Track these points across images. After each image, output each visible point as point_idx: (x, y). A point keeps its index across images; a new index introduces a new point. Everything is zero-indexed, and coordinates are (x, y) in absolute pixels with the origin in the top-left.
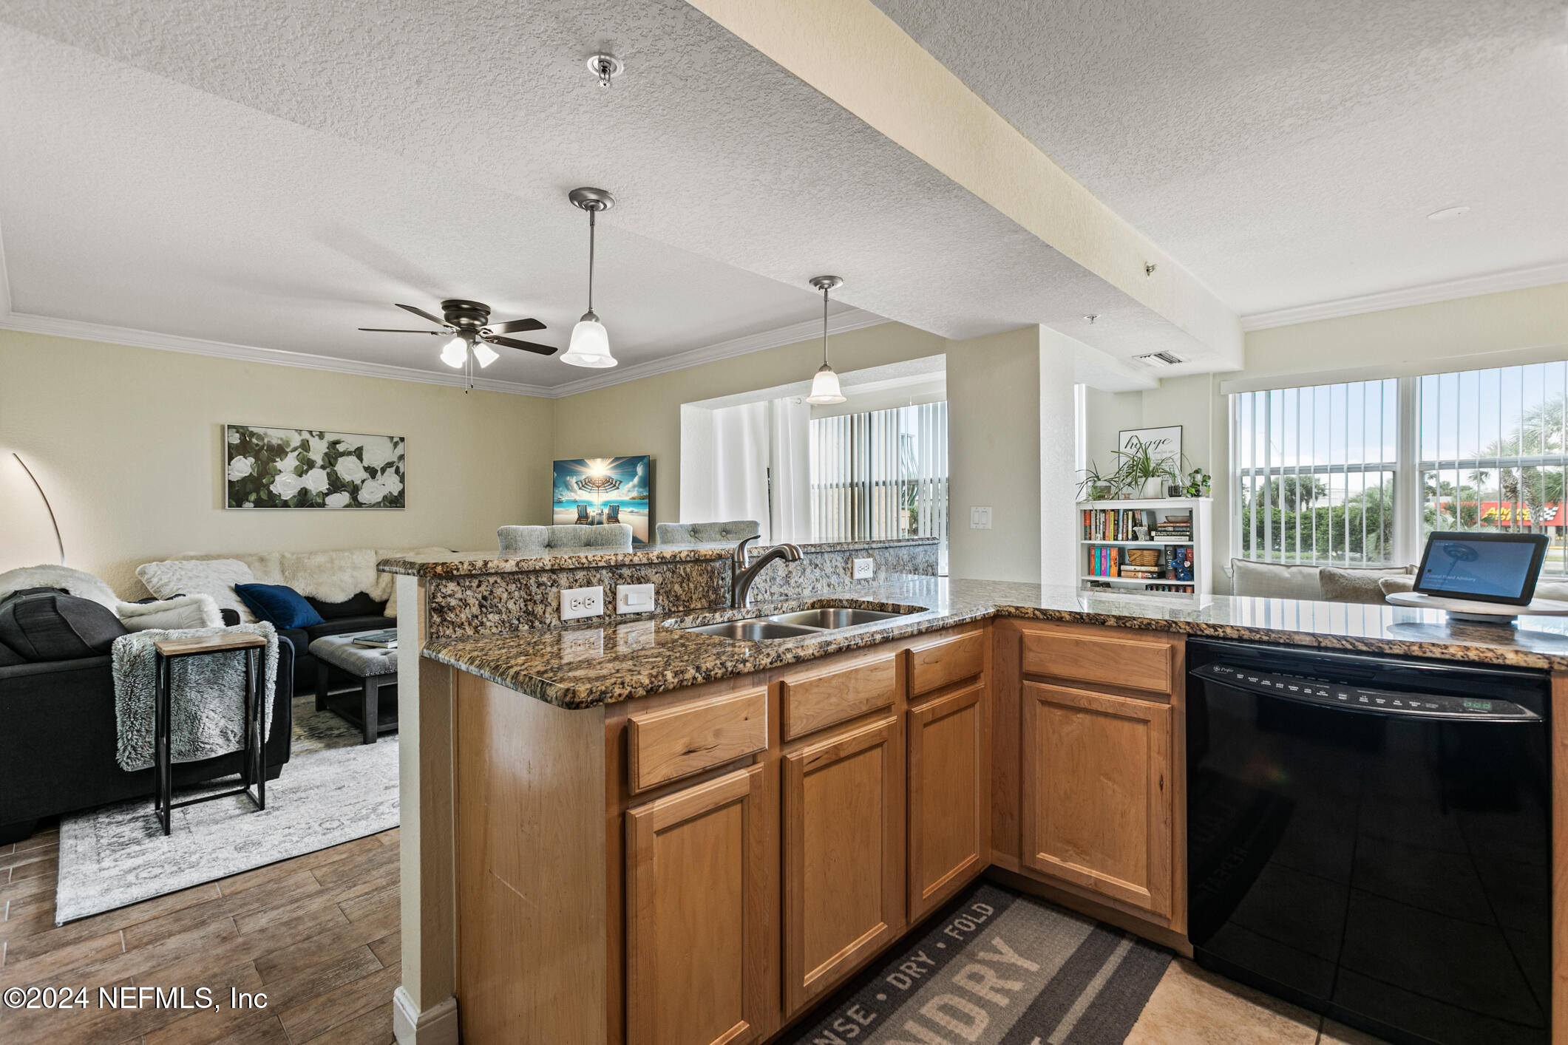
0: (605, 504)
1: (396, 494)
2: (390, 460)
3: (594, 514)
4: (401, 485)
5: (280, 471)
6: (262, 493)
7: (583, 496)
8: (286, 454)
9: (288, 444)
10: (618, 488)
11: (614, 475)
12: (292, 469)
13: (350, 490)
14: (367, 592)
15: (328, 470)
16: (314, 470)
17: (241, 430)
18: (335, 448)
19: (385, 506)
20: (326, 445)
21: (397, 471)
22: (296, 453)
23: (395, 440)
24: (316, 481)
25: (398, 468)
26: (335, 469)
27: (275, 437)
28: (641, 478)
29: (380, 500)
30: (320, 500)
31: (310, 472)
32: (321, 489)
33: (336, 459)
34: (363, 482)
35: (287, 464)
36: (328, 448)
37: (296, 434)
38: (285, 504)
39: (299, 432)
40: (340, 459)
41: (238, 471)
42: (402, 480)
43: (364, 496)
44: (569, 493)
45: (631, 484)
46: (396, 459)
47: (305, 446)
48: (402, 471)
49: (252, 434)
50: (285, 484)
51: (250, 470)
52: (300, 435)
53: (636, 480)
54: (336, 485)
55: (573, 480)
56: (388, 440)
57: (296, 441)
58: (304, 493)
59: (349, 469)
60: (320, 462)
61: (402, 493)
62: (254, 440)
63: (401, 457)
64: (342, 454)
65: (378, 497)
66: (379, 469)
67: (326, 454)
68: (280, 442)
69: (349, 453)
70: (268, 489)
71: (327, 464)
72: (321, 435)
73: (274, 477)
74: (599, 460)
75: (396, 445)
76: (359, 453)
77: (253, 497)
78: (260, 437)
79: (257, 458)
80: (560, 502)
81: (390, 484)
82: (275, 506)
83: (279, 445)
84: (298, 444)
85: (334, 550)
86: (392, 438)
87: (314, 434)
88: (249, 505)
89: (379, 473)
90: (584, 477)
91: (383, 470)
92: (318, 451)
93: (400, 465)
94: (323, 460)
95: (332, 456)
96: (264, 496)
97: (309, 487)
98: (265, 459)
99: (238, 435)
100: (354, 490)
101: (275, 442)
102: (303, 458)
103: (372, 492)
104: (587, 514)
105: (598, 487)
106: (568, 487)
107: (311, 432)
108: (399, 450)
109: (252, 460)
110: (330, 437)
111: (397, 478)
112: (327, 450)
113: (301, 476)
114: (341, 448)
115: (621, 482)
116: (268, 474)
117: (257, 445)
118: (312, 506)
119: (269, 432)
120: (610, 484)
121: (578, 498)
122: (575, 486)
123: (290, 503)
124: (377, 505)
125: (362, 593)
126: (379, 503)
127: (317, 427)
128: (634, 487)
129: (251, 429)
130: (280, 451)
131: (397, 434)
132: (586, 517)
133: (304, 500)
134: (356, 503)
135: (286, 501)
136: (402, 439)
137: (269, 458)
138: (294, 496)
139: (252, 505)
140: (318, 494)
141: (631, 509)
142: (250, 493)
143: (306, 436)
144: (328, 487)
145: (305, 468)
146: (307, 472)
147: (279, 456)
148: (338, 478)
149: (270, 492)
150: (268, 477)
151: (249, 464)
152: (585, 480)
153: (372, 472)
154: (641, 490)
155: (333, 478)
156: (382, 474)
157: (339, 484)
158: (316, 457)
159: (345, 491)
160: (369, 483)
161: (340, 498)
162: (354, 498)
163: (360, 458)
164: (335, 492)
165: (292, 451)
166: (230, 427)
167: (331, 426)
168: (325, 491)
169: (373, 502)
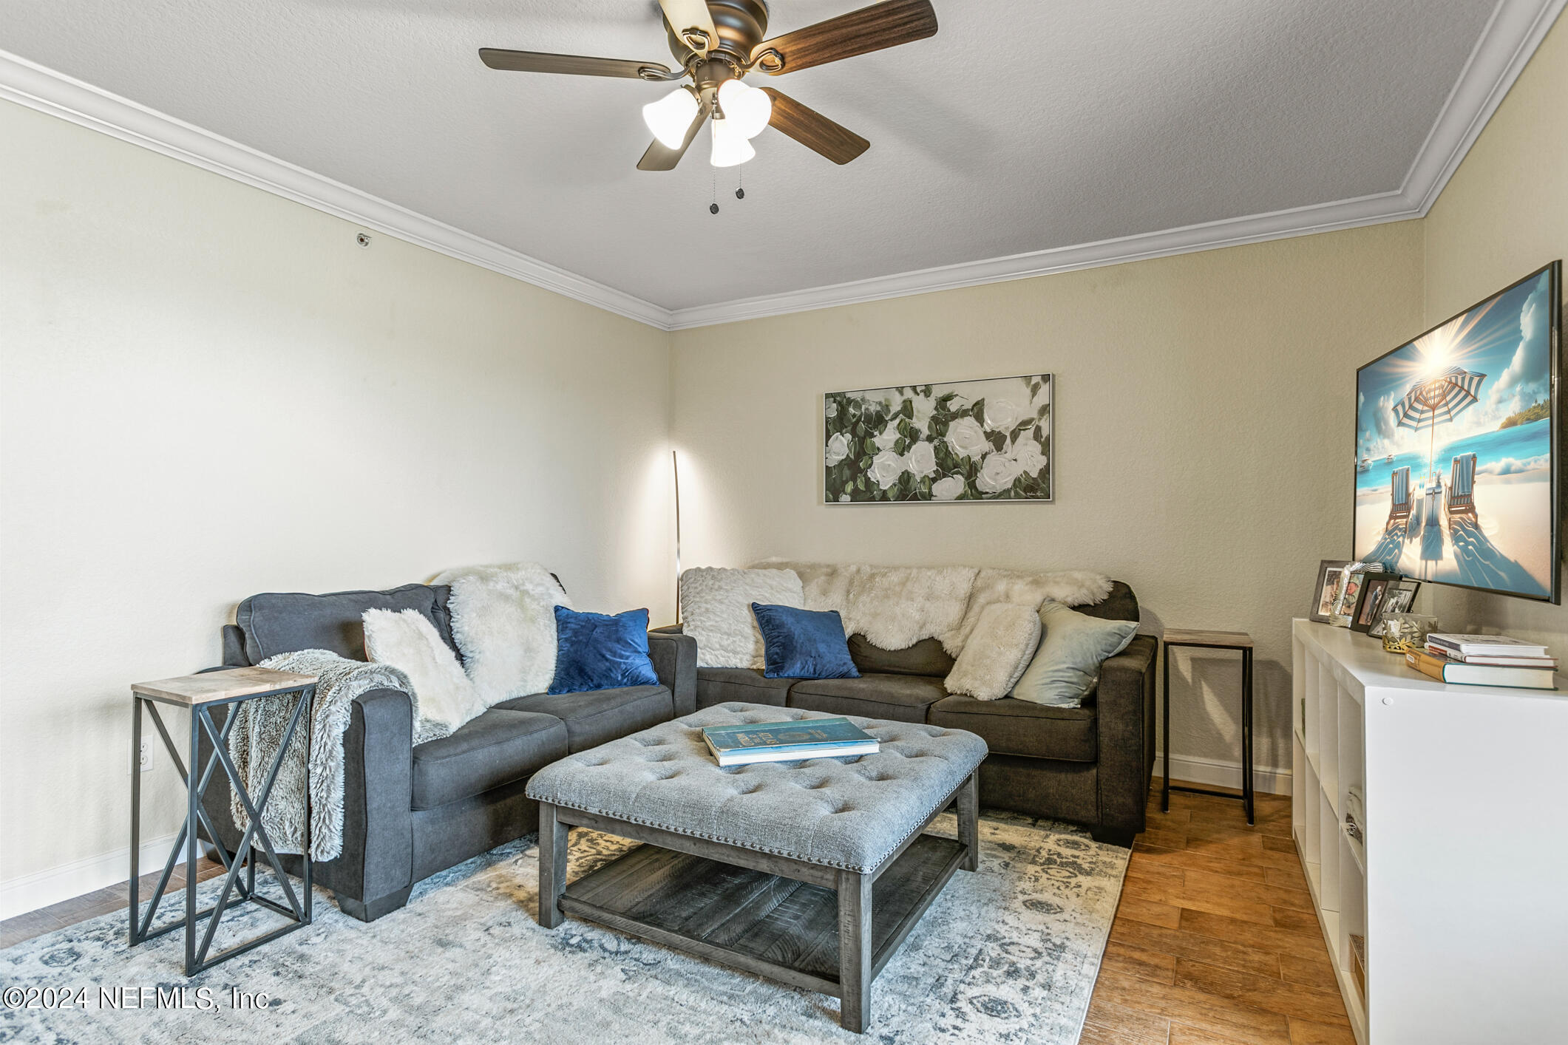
1: (1034, 474)
2: (1026, 417)
3: (1423, 493)
4: (1043, 460)
5: (878, 449)
6: (859, 480)
8: (886, 423)
9: (887, 408)
10: (1475, 399)
12: (892, 445)
13: (964, 472)
15: (936, 442)
16: (919, 444)
17: (838, 399)
18: (944, 408)
19: (1017, 496)
20: (934, 404)
21: (1037, 436)
22: (897, 421)
23: (1034, 381)
24: (921, 460)
25: (1038, 429)
26: (945, 439)
27: (872, 403)
29: (1009, 486)
30: (925, 490)
31: (914, 447)
32: (926, 472)
33: (946, 424)
34: (984, 457)
35: (887, 437)
36: (936, 409)
37: (897, 394)
38: (884, 497)
39: (900, 390)
40: (952, 424)
41: (838, 454)
42: (1046, 450)
43: (986, 480)
46: (1035, 415)
47: (907, 409)
48: (1045, 433)
49: (850, 401)
50: (885, 468)
51: (847, 451)
52: (902, 393)
54: (947, 464)
56: (1021, 383)
57: (896, 405)
58: (905, 478)
59: (964, 439)
60: (925, 432)
61: (1045, 472)
62: (851, 410)
63: (1044, 410)
64: (955, 416)
65: (1006, 482)
66: (1008, 434)
67: (933, 418)
68: (879, 408)
69: (963, 413)
70: (866, 475)
71: (934, 435)
72: (927, 390)
73: (872, 458)
75: (1035, 389)
76: (977, 411)
77: (849, 487)
78: (857, 405)
79: (854, 433)
81: (1026, 457)
82: (873, 499)
83: (878, 412)
84: (899, 408)
85: (914, 567)
86: (1028, 379)
87: (919, 389)
88: (845, 498)
89: (1008, 441)
91: (1015, 435)
92: (923, 414)
93: (1044, 423)
94: (930, 427)
95: (942, 420)
96: (862, 487)
97: (912, 470)
98: (861, 433)
99: (835, 405)
100: (971, 470)
101: (873, 408)
102: (905, 428)
103: (996, 474)
104: (1408, 495)
105: (1433, 409)
107: (914, 388)
108: (1040, 399)
109: (849, 436)
110: (938, 392)
111: (1035, 447)
112: (935, 412)
113: (902, 454)
114: (953, 406)
115: (1481, 377)
116: (865, 454)
117: (854, 416)
118: (915, 498)
119: (868, 396)
120: (1456, 394)
121: (1394, 452)
122: (1392, 420)
123: (890, 495)
124: (1003, 495)
125: (932, 638)
126: (1008, 491)
127: (920, 381)
129: (848, 395)
130: (878, 421)
131: (1037, 369)
132: (1407, 502)
133: (907, 491)
134: (974, 493)
135: (885, 491)
136: (1046, 378)
137: (867, 432)
138: (895, 485)
139: (848, 498)
140: (923, 481)
141: (1504, 462)
142: (847, 482)
143: (909, 394)
144: (935, 468)
145: (908, 441)
146: (909, 447)
147: (876, 427)
148: (948, 453)
149: (868, 479)
150: (866, 458)
151: (846, 443)
152: (1411, 396)
153: (997, 439)
155: (942, 455)
156: (1013, 442)
157: (950, 463)
158: (921, 424)
159: (957, 473)
160: (994, 459)
161: (952, 485)
162: (972, 485)
163: (980, 418)
164: (945, 476)
165: (892, 419)
166: (828, 396)
167: (940, 374)
168: (933, 475)
169: (999, 489)
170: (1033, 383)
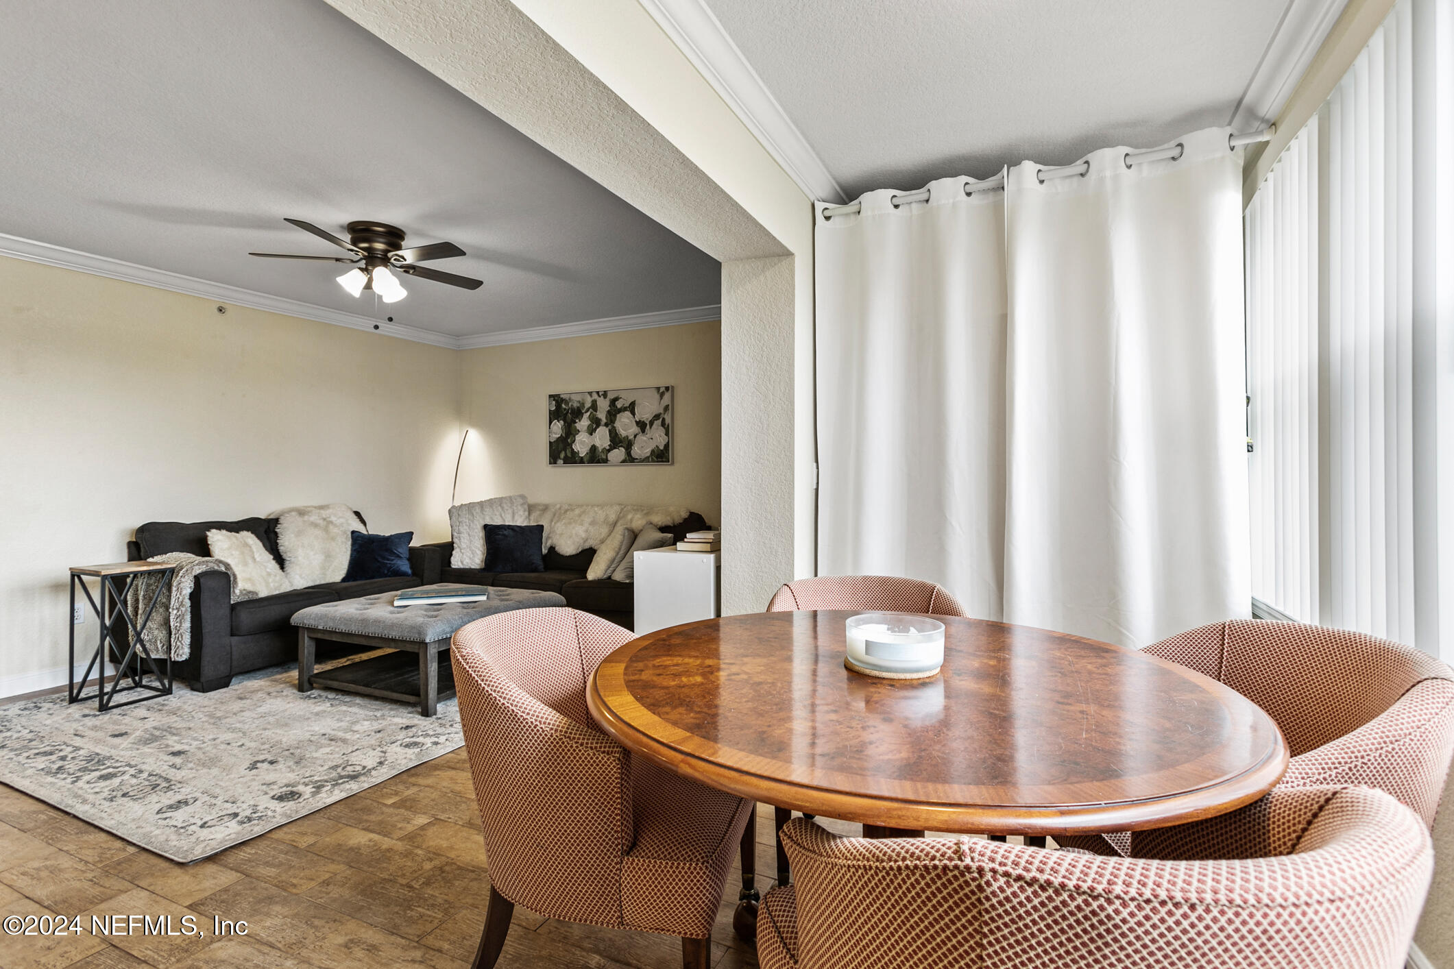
1: (662, 448)
2: (657, 413)
4: (666, 439)
5: (579, 431)
6: (567, 451)
8: (582, 415)
9: (583, 405)
12: (586, 428)
13: (625, 446)
15: (610, 427)
16: (601, 428)
17: (556, 398)
18: (614, 406)
19: (653, 461)
20: (608, 404)
21: (663, 424)
22: (588, 413)
24: (601, 438)
25: (664, 419)
26: (615, 425)
27: (575, 401)
29: (648, 454)
30: (604, 457)
31: (598, 430)
32: (604, 446)
33: (615, 416)
34: (635, 436)
35: (583, 423)
36: (610, 406)
37: (589, 396)
38: (582, 461)
39: (590, 393)
40: (618, 416)
41: (556, 434)
42: (667, 434)
43: (637, 451)
46: (662, 411)
47: (594, 406)
48: (667, 422)
49: (563, 400)
50: (582, 443)
51: (561, 432)
52: (591, 396)
54: (616, 441)
56: (654, 391)
57: (588, 405)
58: (593, 449)
59: (625, 424)
60: (604, 420)
61: (667, 446)
62: (564, 406)
63: (666, 408)
64: (620, 411)
65: (647, 452)
66: (648, 423)
67: (608, 412)
68: (578, 405)
69: (624, 409)
70: (571, 447)
71: (609, 422)
72: (605, 395)
73: (575, 436)
75: (662, 395)
76: (632, 408)
77: (562, 455)
78: (567, 403)
79: (565, 421)
81: (656, 438)
82: (575, 462)
83: (578, 407)
84: (590, 405)
86: (658, 389)
87: (600, 394)
88: (560, 462)
89: (648, 426)
91: (651, 423)
92: (603, 409)
93: (666, 416)
94: (606, 418)
95: (613, 413)
96: (569, 455)
97: (597, 444)
98: (569, 421)
99: (554, 402)
100: (628, 445)
101: (576, 405)
102: (593, 418)
103: (642, 447)
107: (598, 393)
108: (667, 399)
109: (562, 422)
110: (611, 396)
111: (662, 431)
112: (609, 408)
113: (591, 434)
114: (619, 404)
116: (571, 434)
117: (565, 409)
118: (599, 462)
119: (573, 397)
123: (585, 460)
124: (645, 460)
126: (648, 457)
127: (601, 388)
129: (562, 396)
130: (578, 413)
131: (662, 383)
133: (595, 457)
134: (630, 459)
135: (582, 457)
136: (667, 389)
137: (572, 420)
138: (587, 453)
139: (562, 462)
140: (602, 451)
142: (561, 452)
143: (595, 396)
144: (609, 443)
145: (594, 426)
146: (595, 430)
147: (577, 417)
148: (616, 434)
149: (572, 450)
150: (571, 436)
151: (560, 427)
153: (642, 425)
155: (613, 435)
156: (651, 427)
157: (617, 439)
158: (602, 415)
159: (621, 446)
160: (640, 437)
161: (618, 454)
162: (629, 453)
163: (633, 413)
164: (615, 448)
165: (586, 412)
166: (550, 396)
167: (611, 384)
168: (608, 448)
169: (643, 456)
170: (661, 391)
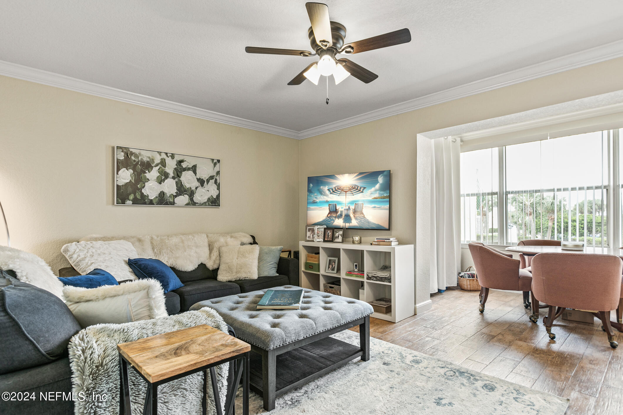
0: (352, 203)
1: (215, 197)
2: (212, 175)
3: (343, 209)
4: (218, 191)
5: (148, 179)
6: (137, 194)
7: (333, 198)
8: (152, 168)
9: (153, 160)
10: (362, 192)
11: (359, 184)
12: (155, 178)
13: (189, 194)
14: (205, 263)
15: (176, 180)
16: (168, 179)
17: (125, 150)
18: (180, 165)
19: (209, 205)
20: (175, 163)
21: (216, 182)
22: (158, 167)
23: (215, 161)
24: (170, 187)
25: (216, 180)
26: (181, 179)
27: (145, 156)
28: (381, 185)
29: (206, 201)
30: (172, 200)
31: (166, 181)
32: (172, 193)
33: (181, 173)
34: (196, 188)
35: (153, 174)
36: (176, 165)
37: (158, 155)
38: (151, 203)
39: (160, 153)
40: (183, 173)
41: (123, 179)
42: (218, 189)
43: (197, 198)
44: (322, 197)
45: (373, 189)
46: (215, 174)
47: (163, 163)
48: (218, 182)
49: (132, 153)
50: (151, 189)
51: (130, 178)
52: (160, 155)
53: (378, 186)
54: (181, 190)
55: (325, 189)
56: (211, 162)
57: (157, 160)
58: (162, 194)
59: (188, 180)
60: (172, 175)
61: (218, 196)
62: (133, 158)
63: (218, 173)
64: (185, 170)
65: (205, 199)
66: (205, 180)
67: (175, 169)
68: (148, 160)
69: (189, 169)
70: (141, 192)
71: (176, 176)
72: (173, 156)
73: (144, 183)
74: (346, 175)
75: (215, 164)
76: (194, 169)
77: (132, 197)
78: (137, 156)
79: (134, 169)
80: (314, 203)
81: (211, 190)
82: (145, 203)
83: (148, 162)
84: (159, 162)
85: (183, 234)
86: (213, 160)
87: (169, 155)
88: (129, 202)
89: (206, 183)
90: (334, 186)
91: (208, 181)
92: (171, 167)
93: (218, 178)
94: (174, 173)
95: (179, 171)
96: (139, 197)
97: (165, 191)
98: (139, 171)
99: (123, 153)
100: (191, 194)
101: (145, 159)
102: (162, 172)
103: (201, 196)
104: (336, 209)
105: (346, 192)
106: (321, 193)
107: (166, 154)
108: (217, 169)
109: (131, 171)
110: (178, 158)
111: (215, 187)
112: (176, 167)
113: (160, 183)
114: (184, 165)
115: (365, 188)
116: (141, 181)
117: (135, 161)
118: (167, 204)
119: (143, 152)
120: (355, 189)
121: (329, 200)
122: (327, 192)
123: (154, 202)
125: (202, 264)
126: (205, 203)
127: (170, 151)
128: (376, 190)
129: (131, 150)
130: (148, 166)
131: (216, 158)
132: (336, 211)
133: (162, 200)
134: (192, 203)
135: (151, 200)
136: (219, 161)
137: (141, 170)
138: (157, 197)
139: (131, 202)
140: (170, 196)
141: (373, 205)
142: (130, 194)
143: (164, 156)
144: (176, 191)
145: (163, 178)
146: (164, 180)
147: (148, 169)
148: (182, 185)
149: (142, 194)
150: (141, 183)
151: (130, 174)
152: (335, 188)
153: (201, 182)
154: (382, 192)
155: (179, 185)
156: (207, 183)
157: (182, 189)
158: (170, 170)
159: (186, 194)
160: (200, 189)
161: (183, 199)
162: (191, 199)
163: (195, 173)
164: (180, 195)
165: (155, 166)
166: (119, 148)
167: (180, 151)
168: (175, 194)
169: (202, 202)
170: (214, 162)
